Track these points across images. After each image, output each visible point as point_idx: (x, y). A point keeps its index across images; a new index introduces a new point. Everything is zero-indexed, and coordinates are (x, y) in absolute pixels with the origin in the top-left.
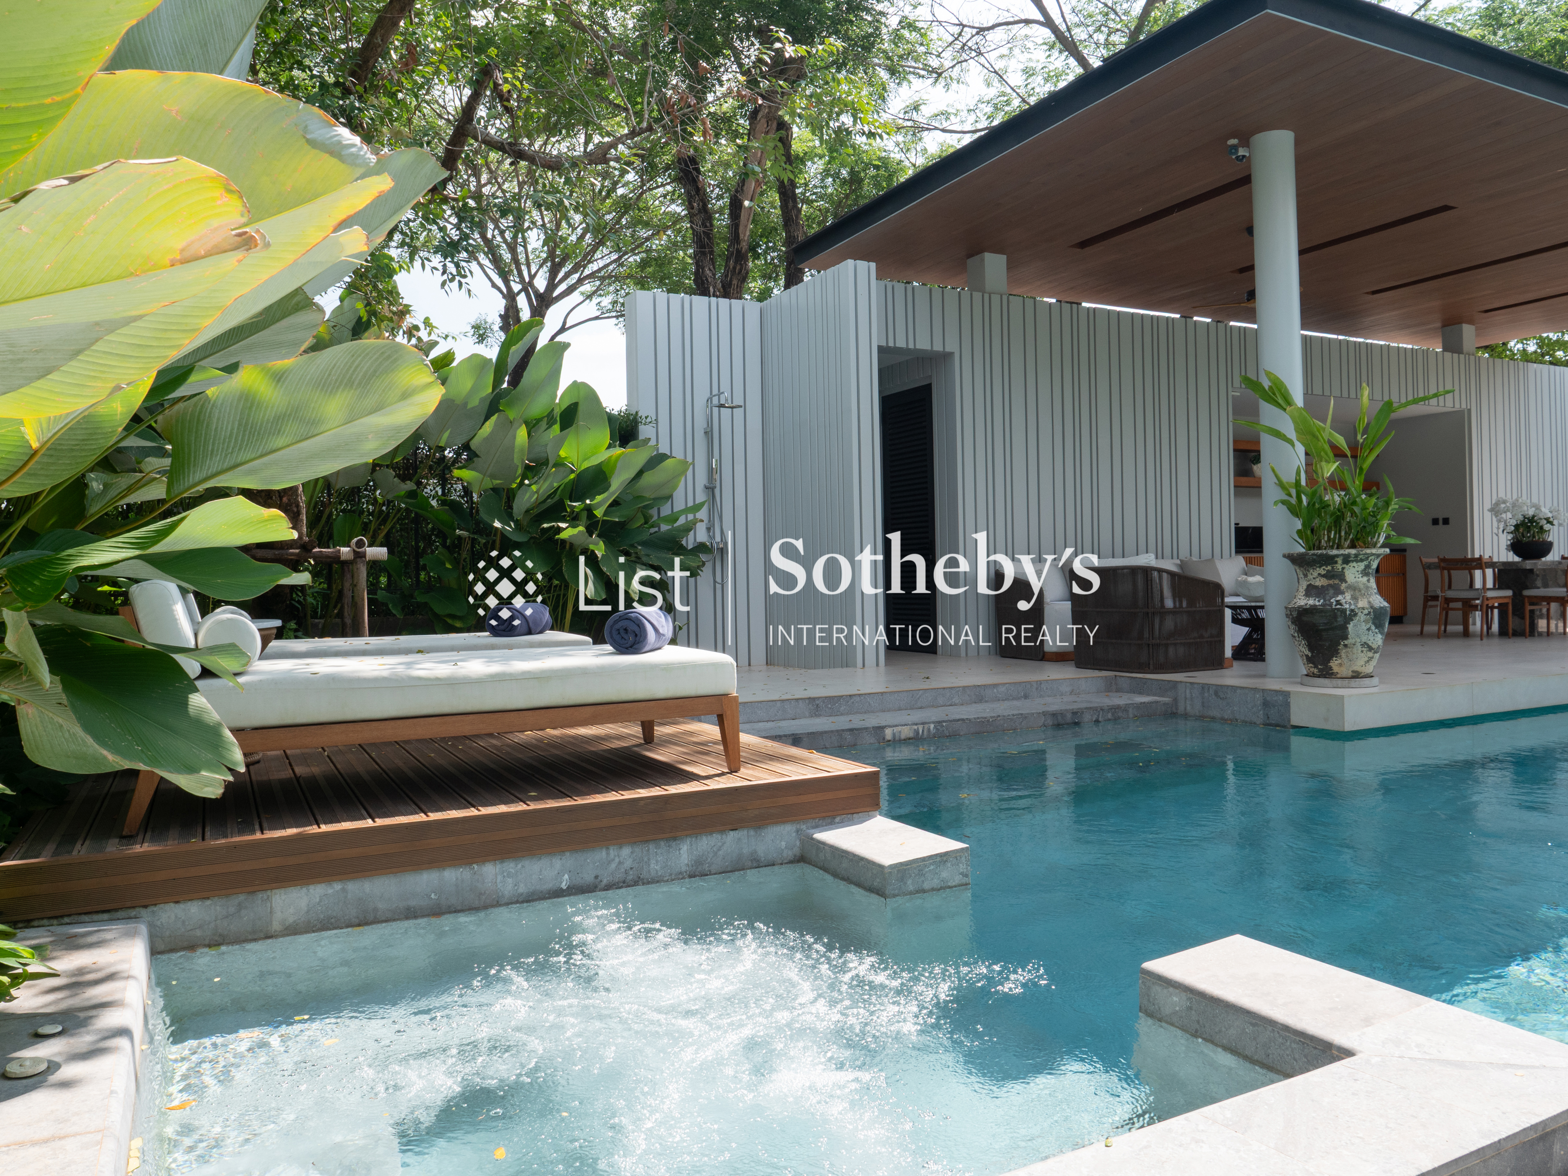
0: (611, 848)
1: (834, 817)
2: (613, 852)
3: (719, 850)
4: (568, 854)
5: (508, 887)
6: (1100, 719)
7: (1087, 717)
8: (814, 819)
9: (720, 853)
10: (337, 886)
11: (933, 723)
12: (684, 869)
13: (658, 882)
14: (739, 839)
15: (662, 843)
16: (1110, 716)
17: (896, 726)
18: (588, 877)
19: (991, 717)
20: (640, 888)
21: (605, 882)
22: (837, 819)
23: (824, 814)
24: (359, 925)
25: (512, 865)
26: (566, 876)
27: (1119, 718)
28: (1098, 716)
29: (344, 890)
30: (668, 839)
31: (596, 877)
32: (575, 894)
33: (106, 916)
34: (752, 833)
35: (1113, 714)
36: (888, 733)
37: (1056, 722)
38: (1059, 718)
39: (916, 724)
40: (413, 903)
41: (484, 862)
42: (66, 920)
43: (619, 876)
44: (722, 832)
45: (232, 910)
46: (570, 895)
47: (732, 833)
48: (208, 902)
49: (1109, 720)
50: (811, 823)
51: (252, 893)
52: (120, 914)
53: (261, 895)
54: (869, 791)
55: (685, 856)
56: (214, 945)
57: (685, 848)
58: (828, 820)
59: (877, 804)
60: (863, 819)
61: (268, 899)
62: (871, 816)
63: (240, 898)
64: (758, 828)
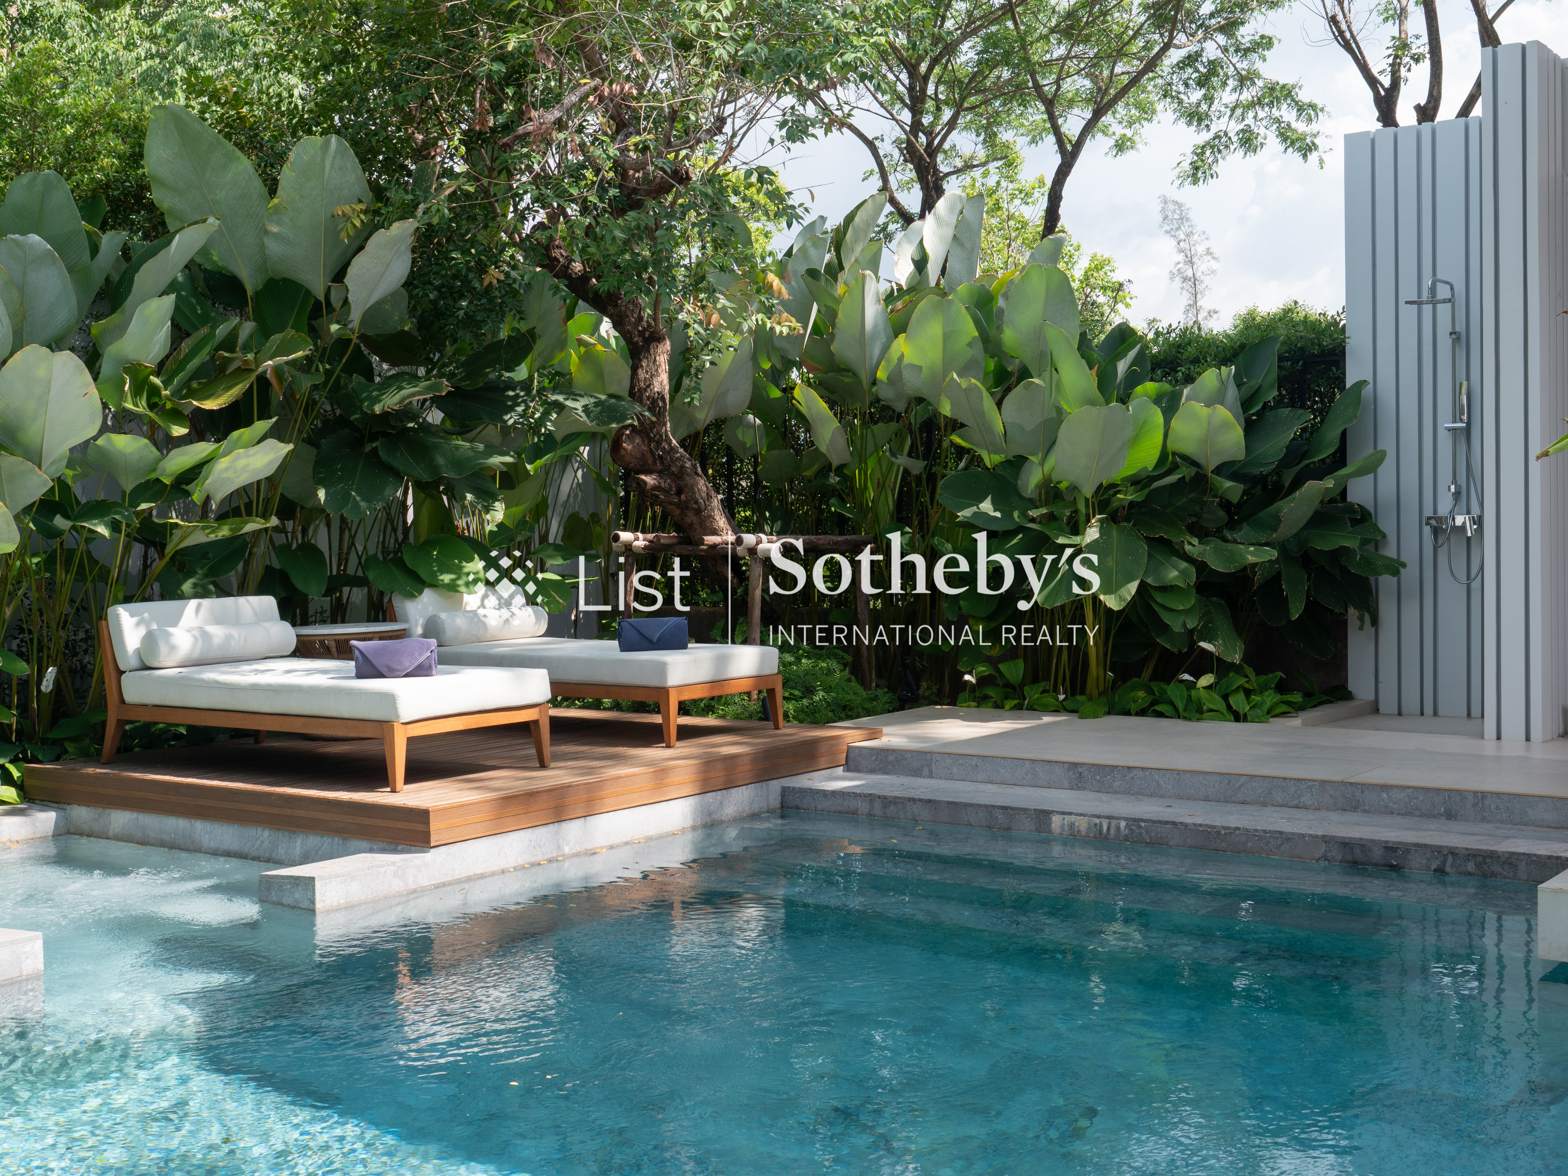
2: (259, 831)
5: (206, 842)
6: (1448, 869)
7: (1417, 861)
8: (383, 842)
10: (134, 815)
11: (1125, 819)
15: (287, 834)
16: (1471, 867)
17: (1070, 814)
19: (1224, 828)
25: (209, 825)
27: (1493, 875)
28: (1444, 863)
29: (138, 818)
35: (1478, 866)
36: (1056, 820)
37: (1349, 858)
38: (1357, 851)
39: (1099, 817)
40: (164, 837)
41: (197, 819)
42: (44, 803)
45: (97, 816)
48: (89, 809)
49: (1470, 874)
50: (382, 845)
51: (104, 808)
52: (61, 806)
53: (107, 811)
54: (420, 827)
55: (298, 848)
56: (89, 836)
57: (299, 842)
58: (393, 846)
59: (429, 842)
60: (415, 852)
61: (109, 815)
62: (423, 852)
63: (100, 810)
64: (345, 839)
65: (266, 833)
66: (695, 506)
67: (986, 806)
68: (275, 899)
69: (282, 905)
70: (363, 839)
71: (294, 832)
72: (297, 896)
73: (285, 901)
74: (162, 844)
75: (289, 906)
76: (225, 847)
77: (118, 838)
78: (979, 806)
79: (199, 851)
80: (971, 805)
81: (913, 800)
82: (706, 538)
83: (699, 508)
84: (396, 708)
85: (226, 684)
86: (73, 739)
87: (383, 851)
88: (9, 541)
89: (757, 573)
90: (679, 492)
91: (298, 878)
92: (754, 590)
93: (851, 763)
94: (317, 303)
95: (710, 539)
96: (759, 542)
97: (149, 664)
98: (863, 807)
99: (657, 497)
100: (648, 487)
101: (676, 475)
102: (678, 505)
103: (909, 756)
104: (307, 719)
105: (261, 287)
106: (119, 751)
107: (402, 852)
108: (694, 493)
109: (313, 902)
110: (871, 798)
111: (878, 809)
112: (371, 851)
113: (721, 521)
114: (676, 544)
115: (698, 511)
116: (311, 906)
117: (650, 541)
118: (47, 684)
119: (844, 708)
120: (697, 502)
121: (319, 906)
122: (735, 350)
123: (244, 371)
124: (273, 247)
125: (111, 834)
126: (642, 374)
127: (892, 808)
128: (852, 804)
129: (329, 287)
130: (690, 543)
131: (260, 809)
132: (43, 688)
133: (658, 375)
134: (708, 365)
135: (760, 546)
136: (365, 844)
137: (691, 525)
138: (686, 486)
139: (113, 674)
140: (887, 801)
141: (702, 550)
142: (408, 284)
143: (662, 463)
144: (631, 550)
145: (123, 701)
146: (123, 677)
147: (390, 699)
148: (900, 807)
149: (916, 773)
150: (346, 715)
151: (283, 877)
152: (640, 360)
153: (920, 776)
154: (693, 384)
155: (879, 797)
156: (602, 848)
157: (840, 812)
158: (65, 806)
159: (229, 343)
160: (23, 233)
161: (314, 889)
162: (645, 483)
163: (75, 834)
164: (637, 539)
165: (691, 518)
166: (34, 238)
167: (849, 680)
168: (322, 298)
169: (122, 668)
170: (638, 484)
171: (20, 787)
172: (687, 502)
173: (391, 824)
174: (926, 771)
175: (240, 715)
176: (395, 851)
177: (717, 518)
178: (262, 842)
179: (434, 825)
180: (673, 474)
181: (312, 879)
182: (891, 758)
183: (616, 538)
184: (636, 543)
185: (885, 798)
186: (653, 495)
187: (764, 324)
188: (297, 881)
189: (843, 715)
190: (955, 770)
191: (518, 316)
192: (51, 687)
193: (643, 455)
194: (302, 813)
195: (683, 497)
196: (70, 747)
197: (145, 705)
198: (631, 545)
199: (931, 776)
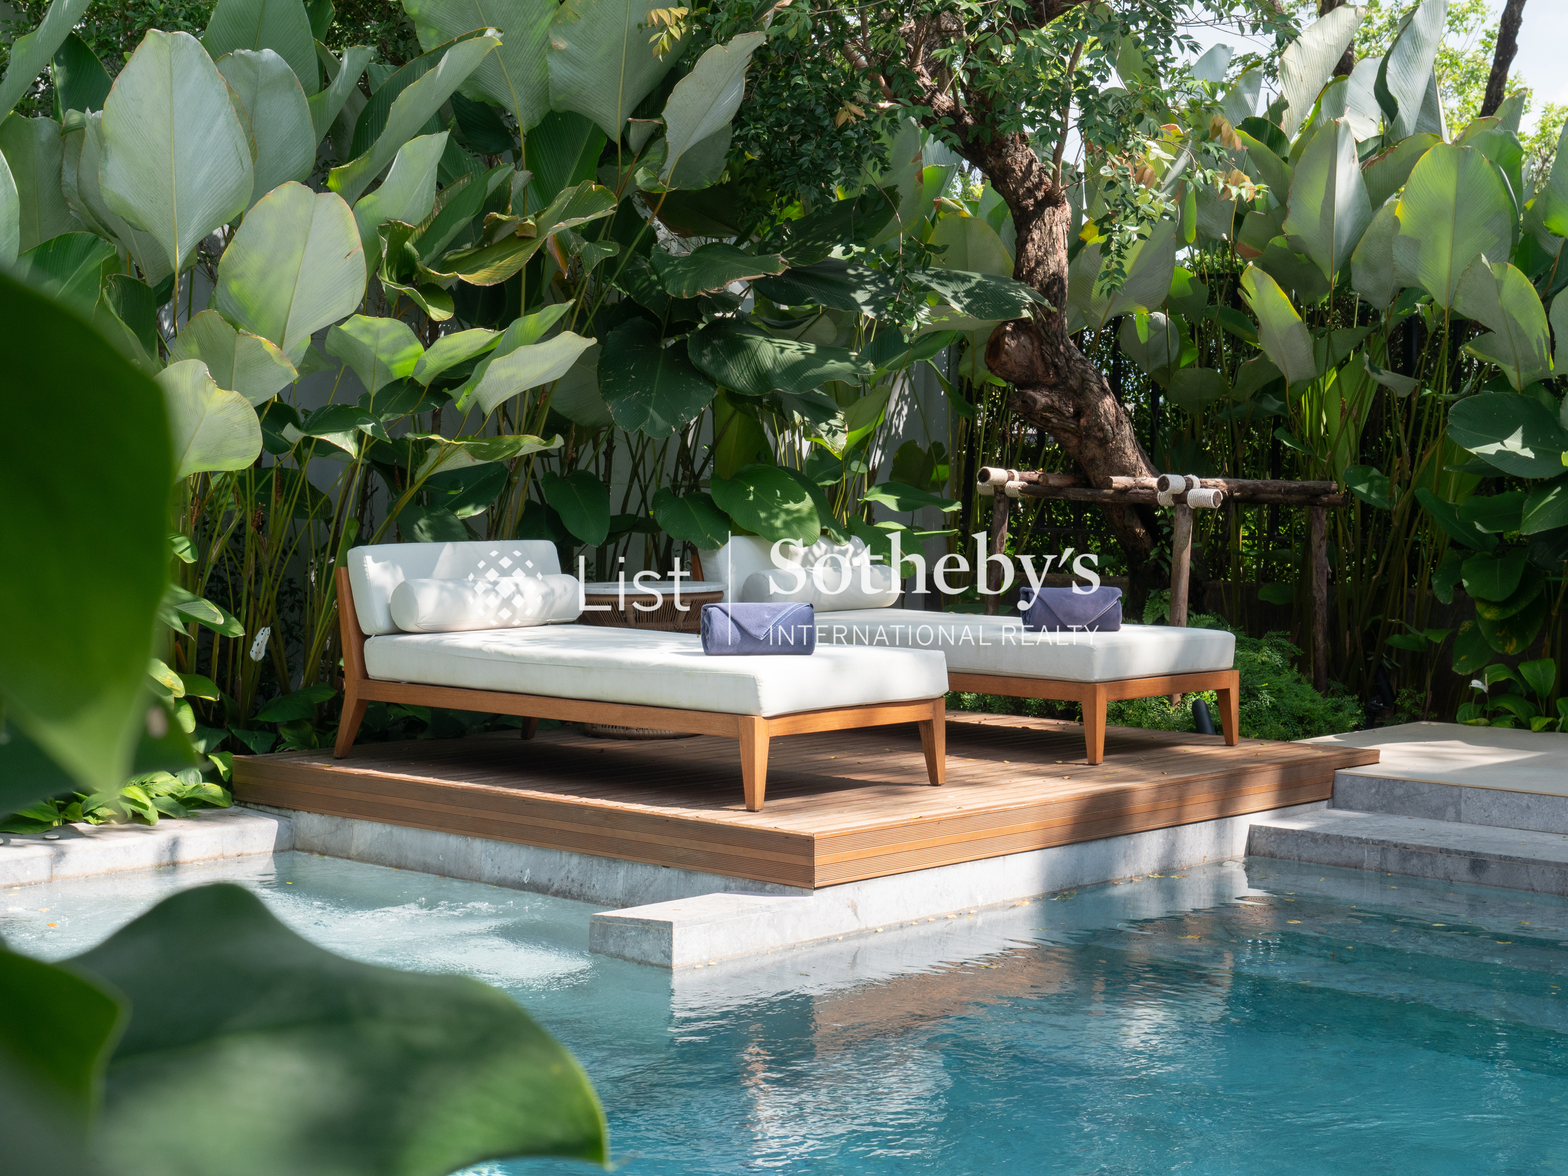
0: (564, 853)
1: (765, 883)
2: (565, 856)
3: (650, 885)
4: (532, 848)
5: (488, 869)
8: (744, 878)
9: (651, 889)
10: (387, 829)
12: (619, 896)
13: (595, 902)
14: (670, 879)
15: (604, 862)
18: (543, 878)
20: (581, 904)
21: (555, 886)
22: (768, 887)
23: (756, 877)
24: (396, 867)
25: (493, 846)
26: (528, 871)
29: (391, 832)
30: (609, 859)
31: (550, 880)
32: (532, 891)
33: (276, 811)
34: (682, 876)
40: (429, 859)
41: (475, 837)
42: (261, 808)
43: (566, 885)
44: (655, 866)
45: (333, 828)
46: (529, 890)
47: (664, 870)
48: (323, 818)
50: (741, 883)
51: (345, 817)
52: (283, 812)
53: (349, 821)
54: (801, 861)
55: (621, 882)
56: (322, 854)
57: (622, 873)
58: (759, 885)
59: (812, 881)
60: (791, 894)
61: (351, 826)
62: (803, 894)
63: (338, 820)
64: (689, 872)
65: (575, 860)
66: (1100, 435)
67: (1558, 864)
68: (612, 949)
69: (625, 959)
70: (715, 874)
71: (615, 860)
72: (646, 946)
73: (628, 952)
74: (426, 868)
75: (633, 960)
76: (514, 876)
77: (362, 858)
78: (1547, 863)
79: (478, 880)
80: (1534, 862)
81: (1448, 852)
82: (1115, 479)
83: (1105, 437)
84: (757, 697)
85: (513, 656)
86: (292, 725)
87: (744, 890)
88: (244, 454)
89: (1185, 529)
90: (1078, 415)
91: (648, 922)
92: (1181, 551)
93: (1339, 797)
94: (611, 145)
95: (1120, 481)
96: (1189, 486)
97: (402, 627)
98: (1371, 859)
99: (1048, 420)
100: (1039, 406)
101: (1075, 392)
102: (1075, 433)
103: (1426, 789)
104: (629, 708)
105: (538, 123)
106: (356, 742)
107: (772, 893)
108: (1099, 417)
109: (669, 956)
110: (1383, 846)
111: (1393, 862)
112: (726, 889)
113: (1132, 454)
114: (1068, 486)
115: (1103, 442)
116: (666, 962)
117: (1029, 482)
118: (258, 651)
119: (1301, 720)
120: (1102, 429)
121: (677, 961)
122: (1172, 219)
123: (520, 239)
124: (559, 70)
125: (353, 852)
126: (1031, 249)
127: (1415, 861)
128: (1353, 853)
129: (628, 124)
130: (1088, 484)
131: (567, 826)
132: (253, 655)
133: (1055, 252)
134: (1135, 237)
135: (1191, 492)
136: (718, 881)
137: (1093, 460)
138: (1088, 406)
139: (354, 639)
140: (1406, 852)
141: (1106, 496)
142: (738, 121)
143: (1057, 374)
144: (1003, 493)
145: (365, 675)
146: (368, 642)
147: (749, 684)
148: (1427, 860)
149: (1437, 813)
150: (685, 701)
151: (626, 920)
152: (1030, 231)
153: (1442, 818)
154: (1114, 266)
155: (1396, 846)
156: (1023, 900)
157: (1336, 865)
158: (289, 813)
159: (499, 201)
160: (257, 47)
161: (671, 939)
162: (1035, 401)
163: (303, 850)
164: (1011, 478)
165: (1092, 450)
166: (268, 54)
167: (1298, 681)
168: (617, 139)
169: (366, 630)
170: (1024, 402)
171: (227, 785)
172: (1088, 428)
173: (758, 854)
174: (1451, 812)
175: (533, 699)
176: (761, 891)
177: (1129, 451)
178: (569, 871)
179: (820, 859)
180: (1071, 389)
181: (669, 925)
182: (1399, 792)
183: (985, 476)
184: (1010, 484)
185: (1405, 847)
186: (1043, 418)
187: (1215, 182)
188: (646, 926)
189: (1300, 730)
190: (1495, 812)
191: (879, 167)
192: (263, 654)
193: (1031, 361)
194: (628, 835)
195: (1083, 421)
196: (286, 734)
197: (398, 682)
198: (1003, 486)
199: (1458, 819)
